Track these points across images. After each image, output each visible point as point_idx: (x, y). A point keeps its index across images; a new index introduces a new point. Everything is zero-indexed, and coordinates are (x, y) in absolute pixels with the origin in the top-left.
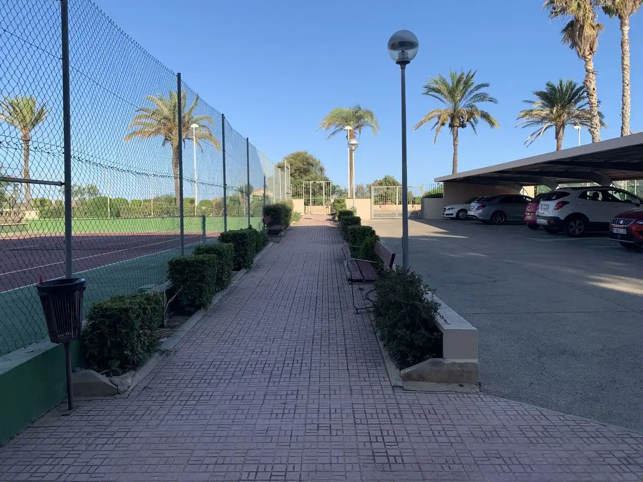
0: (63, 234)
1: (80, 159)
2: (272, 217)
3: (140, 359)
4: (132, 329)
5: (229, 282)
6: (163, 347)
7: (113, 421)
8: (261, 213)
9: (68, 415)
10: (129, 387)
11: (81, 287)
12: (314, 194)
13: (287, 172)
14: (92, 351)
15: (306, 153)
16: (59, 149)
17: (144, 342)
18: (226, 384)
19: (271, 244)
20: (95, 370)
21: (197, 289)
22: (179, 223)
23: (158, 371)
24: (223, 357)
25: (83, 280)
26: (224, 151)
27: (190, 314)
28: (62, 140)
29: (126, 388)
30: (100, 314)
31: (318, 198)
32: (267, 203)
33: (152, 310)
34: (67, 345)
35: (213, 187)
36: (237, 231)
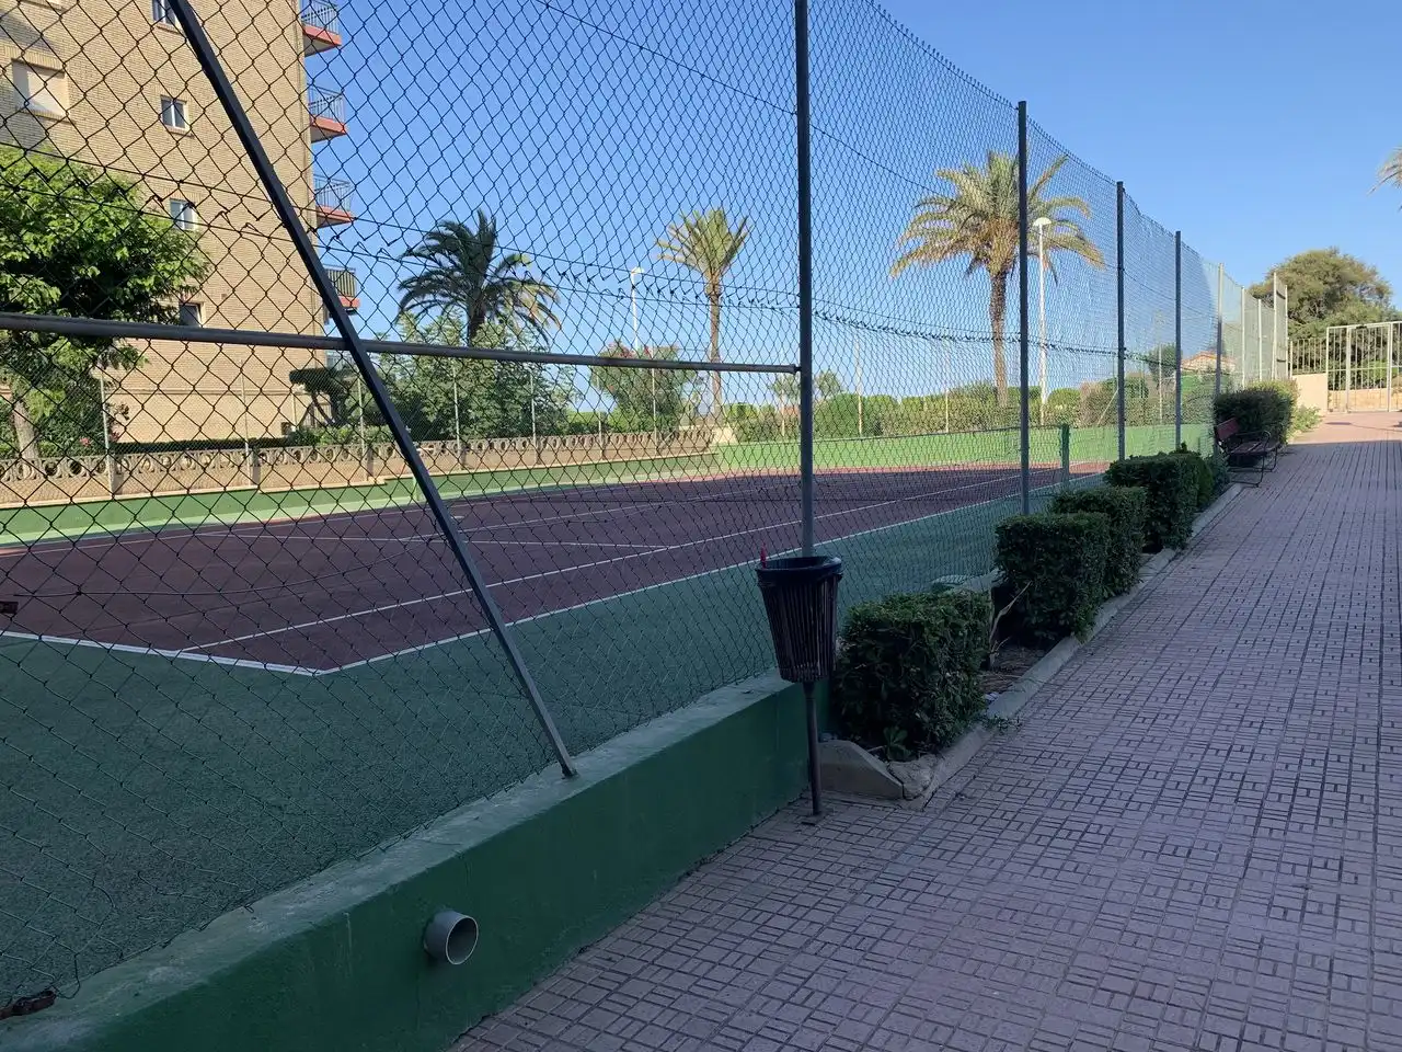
0: (797, 470)
1: (827, 315)
2: (1238, 421)
3: (947, 732)
4: (932, 668)
5: (1135, 580)
6: (991, 713)
7: (899, 853)
8: (1210, 414)
9: (813, 825)
10: (925, 788)
11: (832, 575)
12: (1357, 357)
13: (1280, 306)
14: (852, 703)
15: (1334, 253)
16: (791, 298)
17: (954, 696)
18: (1145, 814)
19: (1236, 489)
20: (857, 742)
21: (1062, 590)
22: (1019, 441)
23: (982, 762)
24: (1130, 751)
25: (837, 560)
26: (1120, 268)
27: (1047, 646)
28: (795, 280)
29: (921, 789)
30: (867, 628)
31: (1371, 367)
32: (1223, 389)
33: (969, 632)
34: (809, 687)
35: (1094, 356)
36: (1151, 458)
